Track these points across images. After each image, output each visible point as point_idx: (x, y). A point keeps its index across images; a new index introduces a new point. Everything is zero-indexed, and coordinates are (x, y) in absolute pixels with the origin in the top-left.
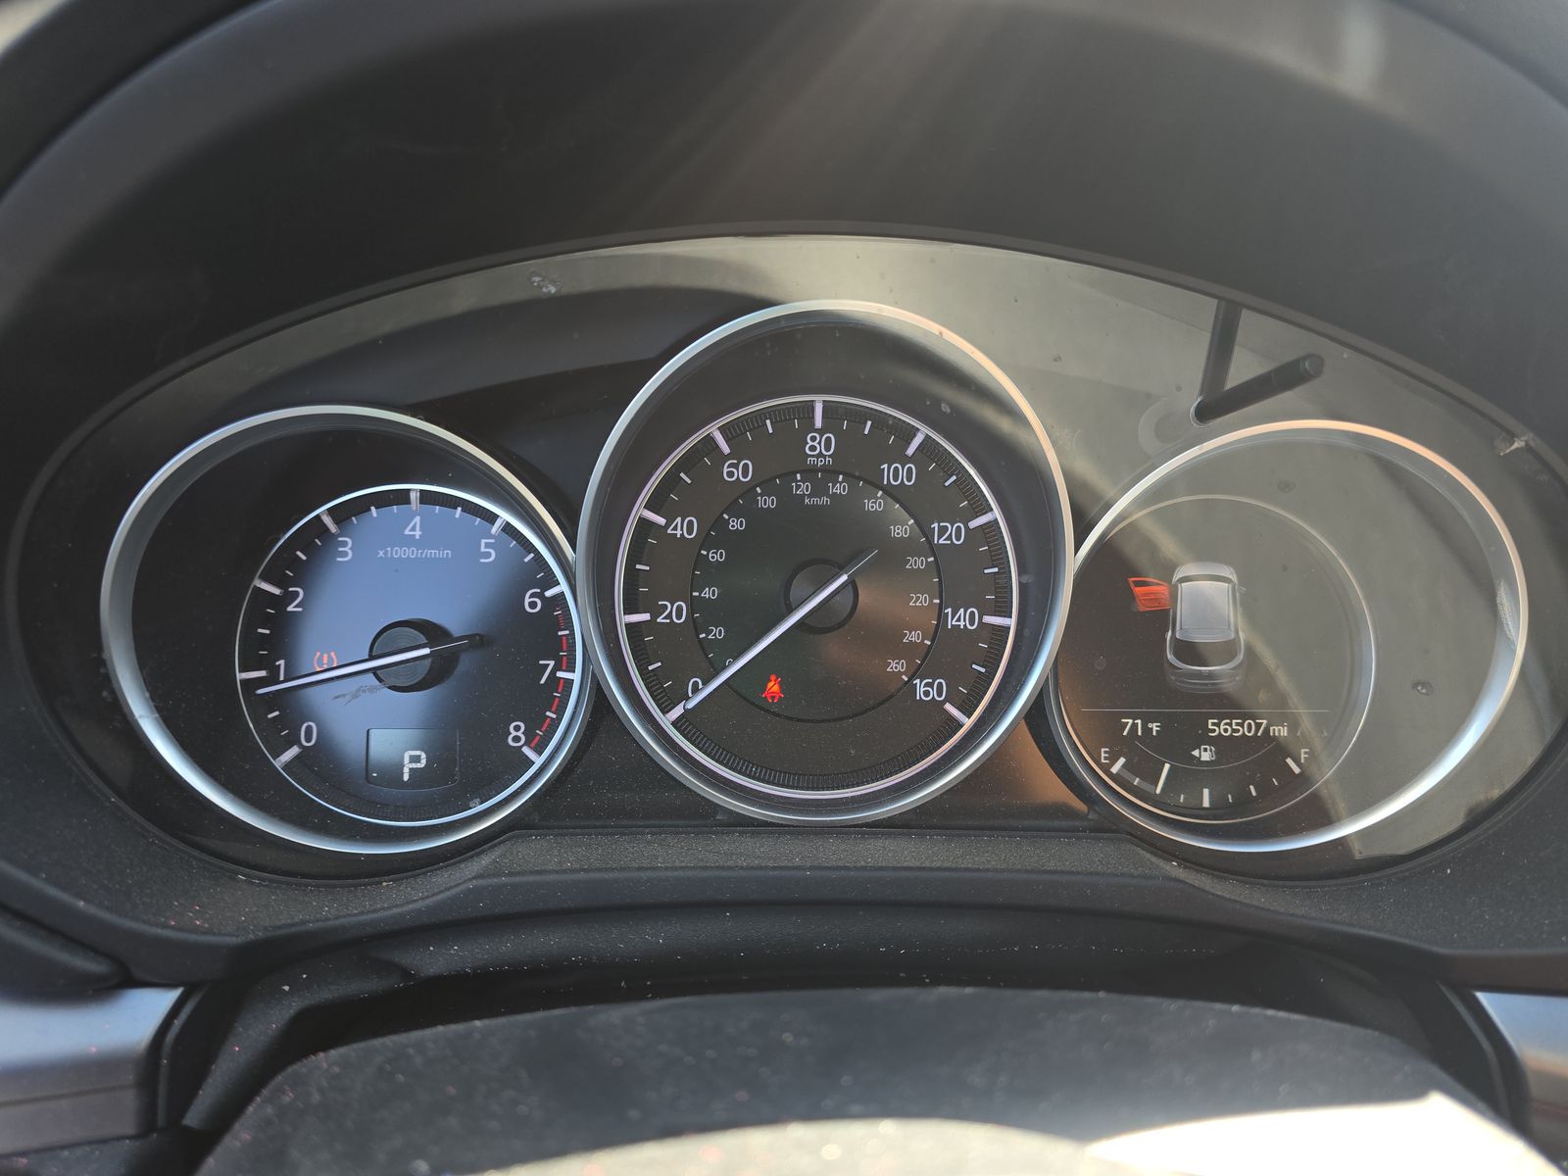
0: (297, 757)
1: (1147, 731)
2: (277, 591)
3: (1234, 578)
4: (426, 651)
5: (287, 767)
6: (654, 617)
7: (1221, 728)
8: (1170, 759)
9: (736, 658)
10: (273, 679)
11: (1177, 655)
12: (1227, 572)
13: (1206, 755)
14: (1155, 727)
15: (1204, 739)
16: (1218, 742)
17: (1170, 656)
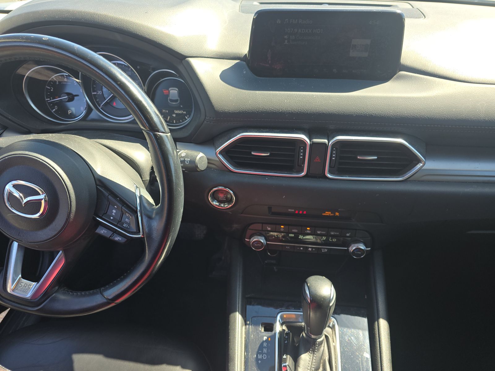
0: (55, 111)
1: (166, 112)
2: (49, 88)
3: (178, 90)
4: (67, 97)
5: (54, 112)
6: (97, 93)
7: (176, 112)
8: (169, 116)
9: (104, 102)
10: (51, 100)
11: (170, 101)
12: (177, 89)
13: (174, 115)
14: (167, 111)
15: (174, 113)
16: (176, 114)
17: (169, 101)
